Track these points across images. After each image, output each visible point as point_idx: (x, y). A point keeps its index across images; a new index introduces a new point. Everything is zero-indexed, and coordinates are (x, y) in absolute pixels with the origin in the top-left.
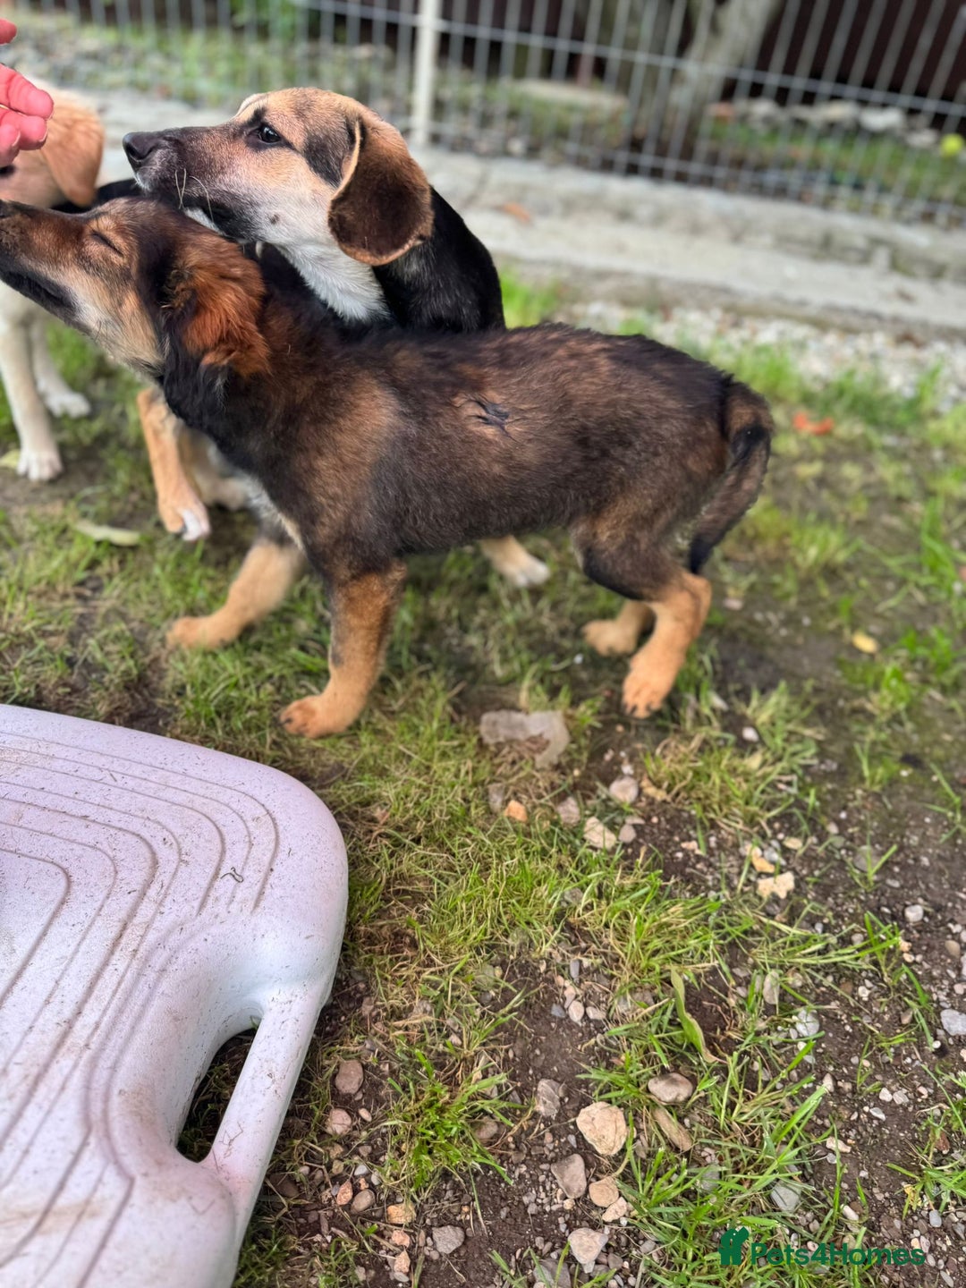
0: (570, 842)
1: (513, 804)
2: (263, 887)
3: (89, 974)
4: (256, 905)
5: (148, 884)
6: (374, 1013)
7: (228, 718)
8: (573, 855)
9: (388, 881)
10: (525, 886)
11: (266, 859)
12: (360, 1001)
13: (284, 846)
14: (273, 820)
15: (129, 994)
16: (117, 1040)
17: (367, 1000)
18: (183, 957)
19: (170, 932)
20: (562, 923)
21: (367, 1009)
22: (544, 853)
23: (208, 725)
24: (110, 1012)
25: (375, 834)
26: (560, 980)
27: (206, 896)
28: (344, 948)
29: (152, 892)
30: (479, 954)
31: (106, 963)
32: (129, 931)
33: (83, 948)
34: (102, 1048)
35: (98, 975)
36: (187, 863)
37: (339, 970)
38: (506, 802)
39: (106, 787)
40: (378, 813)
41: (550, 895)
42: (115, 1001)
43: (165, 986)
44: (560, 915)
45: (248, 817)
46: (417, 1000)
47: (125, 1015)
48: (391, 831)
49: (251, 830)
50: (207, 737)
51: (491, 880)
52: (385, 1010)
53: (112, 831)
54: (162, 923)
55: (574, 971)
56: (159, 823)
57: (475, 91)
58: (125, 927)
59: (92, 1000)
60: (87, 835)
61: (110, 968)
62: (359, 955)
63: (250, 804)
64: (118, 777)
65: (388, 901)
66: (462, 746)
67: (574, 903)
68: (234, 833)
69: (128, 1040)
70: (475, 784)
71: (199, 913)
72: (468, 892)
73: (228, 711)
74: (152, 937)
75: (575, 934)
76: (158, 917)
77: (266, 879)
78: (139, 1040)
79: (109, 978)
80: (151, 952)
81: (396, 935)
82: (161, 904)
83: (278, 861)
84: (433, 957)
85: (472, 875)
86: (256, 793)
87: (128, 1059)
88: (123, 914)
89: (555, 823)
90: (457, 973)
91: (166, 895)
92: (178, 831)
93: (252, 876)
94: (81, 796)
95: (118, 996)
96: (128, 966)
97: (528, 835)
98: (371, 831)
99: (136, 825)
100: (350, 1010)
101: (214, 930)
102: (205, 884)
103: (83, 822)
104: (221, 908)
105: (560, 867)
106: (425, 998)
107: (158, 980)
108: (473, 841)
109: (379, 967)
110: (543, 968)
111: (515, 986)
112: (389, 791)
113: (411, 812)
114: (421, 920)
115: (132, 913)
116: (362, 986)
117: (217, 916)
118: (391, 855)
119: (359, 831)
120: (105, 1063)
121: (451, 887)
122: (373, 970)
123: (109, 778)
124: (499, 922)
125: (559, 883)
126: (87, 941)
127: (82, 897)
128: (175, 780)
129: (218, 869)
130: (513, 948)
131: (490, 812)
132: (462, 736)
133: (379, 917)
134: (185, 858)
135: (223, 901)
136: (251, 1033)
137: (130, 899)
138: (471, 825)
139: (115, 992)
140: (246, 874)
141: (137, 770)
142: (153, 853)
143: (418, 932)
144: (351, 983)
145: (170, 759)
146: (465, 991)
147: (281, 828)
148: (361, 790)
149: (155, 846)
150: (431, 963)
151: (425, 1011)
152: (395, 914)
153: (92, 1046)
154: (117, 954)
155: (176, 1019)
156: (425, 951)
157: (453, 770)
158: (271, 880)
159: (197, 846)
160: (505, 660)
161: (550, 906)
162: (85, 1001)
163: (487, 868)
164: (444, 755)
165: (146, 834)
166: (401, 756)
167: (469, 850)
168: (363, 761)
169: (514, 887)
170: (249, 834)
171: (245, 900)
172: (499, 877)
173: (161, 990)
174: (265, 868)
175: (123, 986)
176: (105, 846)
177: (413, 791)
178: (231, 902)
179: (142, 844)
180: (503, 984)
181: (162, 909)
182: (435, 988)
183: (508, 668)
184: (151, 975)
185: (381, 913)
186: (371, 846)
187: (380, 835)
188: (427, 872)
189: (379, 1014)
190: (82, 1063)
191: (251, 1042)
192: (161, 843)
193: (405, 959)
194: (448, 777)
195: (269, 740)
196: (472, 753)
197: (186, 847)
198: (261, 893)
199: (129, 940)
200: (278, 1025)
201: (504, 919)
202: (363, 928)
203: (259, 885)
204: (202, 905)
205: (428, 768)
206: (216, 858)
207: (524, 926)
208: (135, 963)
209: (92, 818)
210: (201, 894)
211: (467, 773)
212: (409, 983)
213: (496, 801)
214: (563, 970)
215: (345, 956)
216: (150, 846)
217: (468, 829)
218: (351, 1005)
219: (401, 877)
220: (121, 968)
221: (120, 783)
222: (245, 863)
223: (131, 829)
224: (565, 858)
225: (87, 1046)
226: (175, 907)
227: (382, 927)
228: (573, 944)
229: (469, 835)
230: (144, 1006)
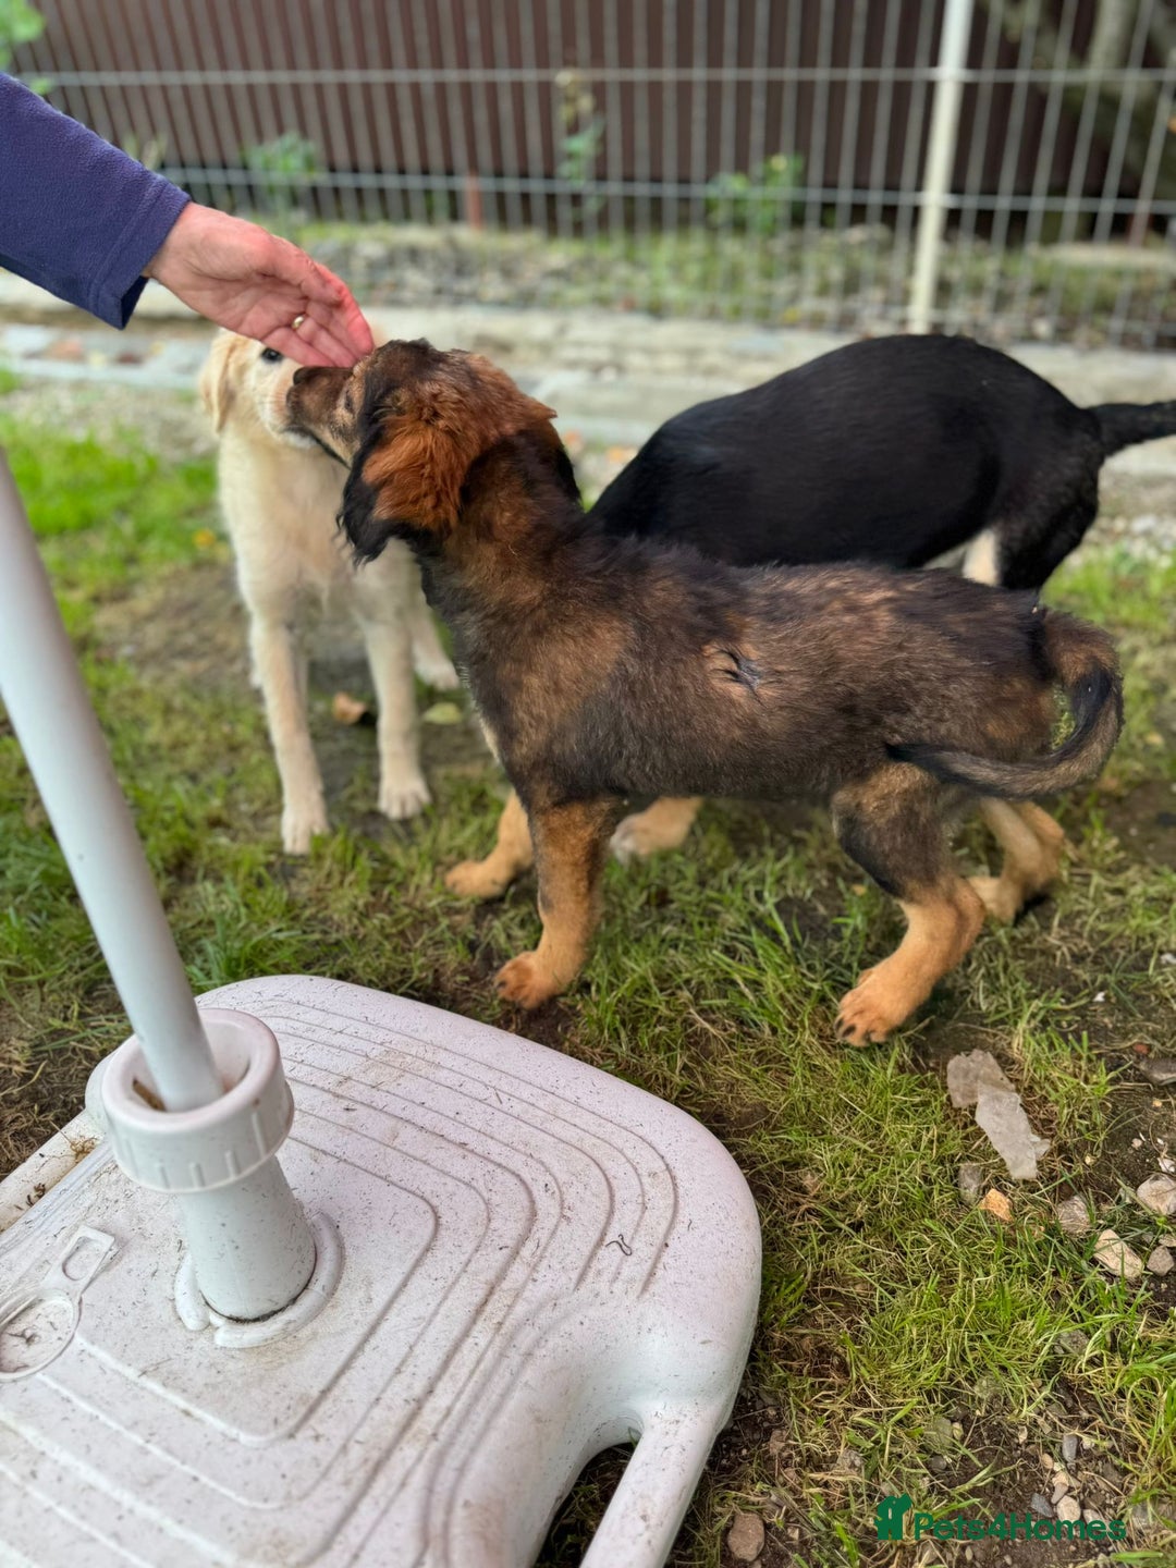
0: (1074, 1263)
1: (993, 1194)
2: (654, 1266)
3: (446, 1345)
4: (645, 1289)
5: (522, 1240)
6: (785, 1454)
7: (635, 1030)
8: (1077, 1281)
9: (815, 1275)
10: (1003, 1317)
11: (662, 1229)
12: (768, 1433)
13: (685, 1214)
14: (673, 1178)
15: (488, 1377)
16: (468, 1435)
17: (777, 1433)
18: (554, 1341)
19: (541, 1306)
20: (1055, 1378)
21: (775, 1446)
22: (1034, 1275)
23: (610, 1037)
24: (464, 1398)
25: (803, 1208)
26: (1047, 1459)
27: (587, 1266)
28: (752, 1357)
29: (526, 1252)
30: (931, 1401)
31: (466, 1333)
32: (496, 1297)
33: (443, 1310)
34: (451, 1443)
35: (456, 1347)
36: (568, 1219)
37: (743, 1385)
38: (986, 1189)
39: (489, 1110)
40: (808, 1181)
41: (1040, 1333)
42: (471, 1384)
43: (529, 1375)
44: (1052, 1368)
45: (643, 1171)
46: (842, 1450)
47: (481, 1404)
48: (823, 1209)
49: (647, 1187)
50: (609, 1051)
51: (955, 1299)
52: (799, 1453)
53: (491, 1167)
54: (536, 1292)
55: (1068, 1453)
56: (542, 1163)
57: (990, 266)
58: (491, 1292)
59: (446, 1378)
60: (462, 1167)
61: (470, 1340)
62: (772, 1370)
63: (648, 1154)
64: (504, 1098)
65: (813, 1303)
66: (926, 1104)
67: (1074, 1353)
68: (626, 1191)
69: (481, 1436)
70: (941, 1160)
71: (577, 1288)
72: (922, 1313)
73: (636, 1021)
74: (521, 1309)
75: (1073, 1396)
76: (530, 1285)
77: (658, 1257)
78: (494, 1439)
79: (467, 1355)
80: (518, 1328)
81: (821, 1350)
82: (534, 1268)
83: (675, 1234)
84: (869, 1392)
85: (930, 1287)
86: (654, 1139)
87: (479, 1463)
88: (490, 1275)
89: (1052, 1231)
90: (900, 1422)
91: (542, 1257)
92: (562, 1177)
93: (643, 1249)
94: (462, 1118)
95: (475, 1378)
96: (491, 1342)
97: (1011, 1242)
98: (798, 1204)
99: (516, 1162)
100: (754, 1442)
101: (592, 1313)
102: (586, 1251)
103: (461, 1151)
104: (603, 1286)
105: (1056, 1294)
106: (855, 1447)
107: (523, 1364)
108: (933, 1238)
109: (796, 1391)
110: (1023, 1437)
111: (981, 1456)
112: (824, 1155)
113: (851, 1188)
114: (856, 1339)
115: (501, 1276)
116: (772, 1412)
117: (597, 1295)
118: (822, 1241)
119: (783, 1199)
120: (452, 1462)
121: (898, 1301)
122: (788, 1396)
123: (494, 1097)
124: (963, 1360)
125: (1053, 1320)
126: (448, 1303)
127: (449, 1246)
128: (565, 1110)
129: (603, 1234)
130: (980, 1400)
131: (959, 1201)
132: (927, 1090)
133: (800, 1323)
134: (568, 1213)
135: (606, 1276)
136: (628, 1448)
137: (501, 1256)
138: (932, 1217)
139: (472, 1373)
140: (635, 1246)
141: (525, 1092)
142: (533, 1202)
143: (851, 1353)
144: (759, 1405)
145: (562, 1082)
146: (909, 1449)
147: (681, 1191)
148: (787, 1146)
149: (535, 1193)
150: (863, 1400)
151: (853, 1466)
152: (821, 1321)
153: (441, 1437)
154: (480, 1324)
155: (538, 1420)
156: (858, 1381)
157: (911, 1136)
158: (665, 1258)
159: (582, 1200)
160: (994, 990)
161: (1038, 1351)
162: (438, 1378)
163: (950, 1279)
164: (900, 1113)
165: (526, 1176)
166: (842, 1107)
167: (927, 1250)
168: (793, 1107)
169: (987, 1317)
170: (643, 1194)
171: (632, 1280)
172: (967, 1297)
173: (524, 1379)
174: (658, 1242)
175: (482, 1367)
176: (480, 1185)
177: (855, 1158)
178: (615, 1280)
179: (522, 1188)
180: (963, 1451)
181: (535, 1275)
182: (868, 1437)
183: (996, 1001)
184: (514, 1358)
185: (802, 1319)
186: (797, 1223)
187: (809, 1211)
188: (866, 1275)
189: (790, 1457)
190: (427, 1456)
191: (628, 1458)
192: (542, 1189)
193: (831, 1387)
194: (903, 1146)
195: (679, 1064)
196: (939, 1116)
197: (570, 1199)
198: (652, 1274)
199: (495, 1307)
200: (659, 1451)
201: (970, 1358)
202: (778, 1335)
203: (650, 1262)
204: (582, 1278)
205: (878, 1128)
206: (602, 1218)
207: (996, 1371)
208: (498, 1339)
209: (470, 1147)
210: (581, 1264)
211: (931, 1142)
212: (832, 1422)
213: (970, 1186)
214: (1051, 1447)
215: (754, 1367)
216: (530, 1193)
217: (928, 1222)
218: (756, 1436)
219: (829, 1273)
220: (483, 1342)
221: (505, 1106)
222: (636, 1231)
223: (511, 1166)
224: (1064, 1283)
225: (435, 1436)
226: (550, 1276)
227: (803, 1336)
228: (1070, 1411)
229: (927, 1230)
230: (504, 1396)
